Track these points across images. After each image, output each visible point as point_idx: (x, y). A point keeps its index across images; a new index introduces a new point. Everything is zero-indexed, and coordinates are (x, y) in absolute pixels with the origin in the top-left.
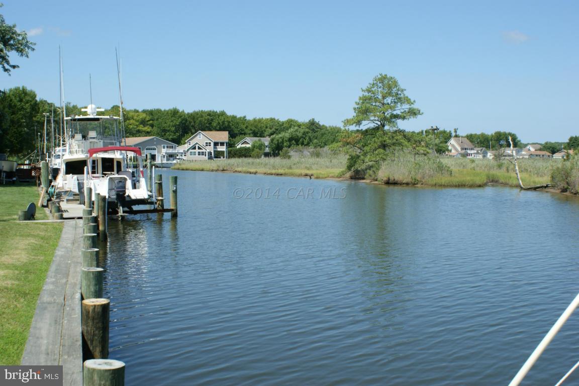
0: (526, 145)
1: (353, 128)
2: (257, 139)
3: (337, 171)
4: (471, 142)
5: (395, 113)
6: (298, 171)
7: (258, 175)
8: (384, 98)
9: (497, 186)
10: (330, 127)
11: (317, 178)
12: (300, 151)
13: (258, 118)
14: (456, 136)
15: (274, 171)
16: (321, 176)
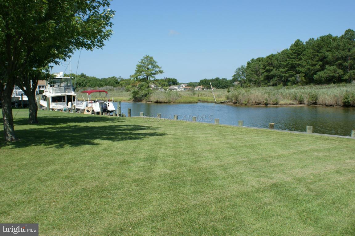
0: (181, 84)
5: (152, 72)
8: (148, 65)
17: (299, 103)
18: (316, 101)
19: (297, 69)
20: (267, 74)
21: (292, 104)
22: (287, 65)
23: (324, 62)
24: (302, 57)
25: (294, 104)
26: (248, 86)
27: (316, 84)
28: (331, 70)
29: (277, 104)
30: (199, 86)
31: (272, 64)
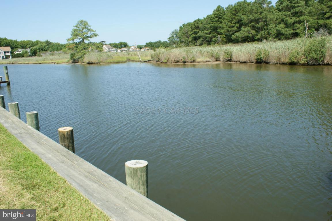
0: (131, 46)
1: (71, 42)
2: (24, 49)
3: (66, 60)
4: (111, 46)
5: (87, 35)
6: (48, 62)
7: (30, 64)
8: (83, 29)
9: (130, 62)
10: (55, 43)
11: (57, 64)
12: (45, 53)
13: (22, 40)
14: (105, 44)
15: (37, 62)
16: (59, 63)
17: (216, 60)
18: (230, 58)
19: (219, 30)
20: (195, 35)
21: (209, 61)
22: (211, 27)
23: (241, 24)
24: (222, 20)
25: (211, 62)
26: (180, 46)
27: (233, 43)
28: (246, 31)
29: (194, 61)
30: (145, 48)
31: (198, 27)
